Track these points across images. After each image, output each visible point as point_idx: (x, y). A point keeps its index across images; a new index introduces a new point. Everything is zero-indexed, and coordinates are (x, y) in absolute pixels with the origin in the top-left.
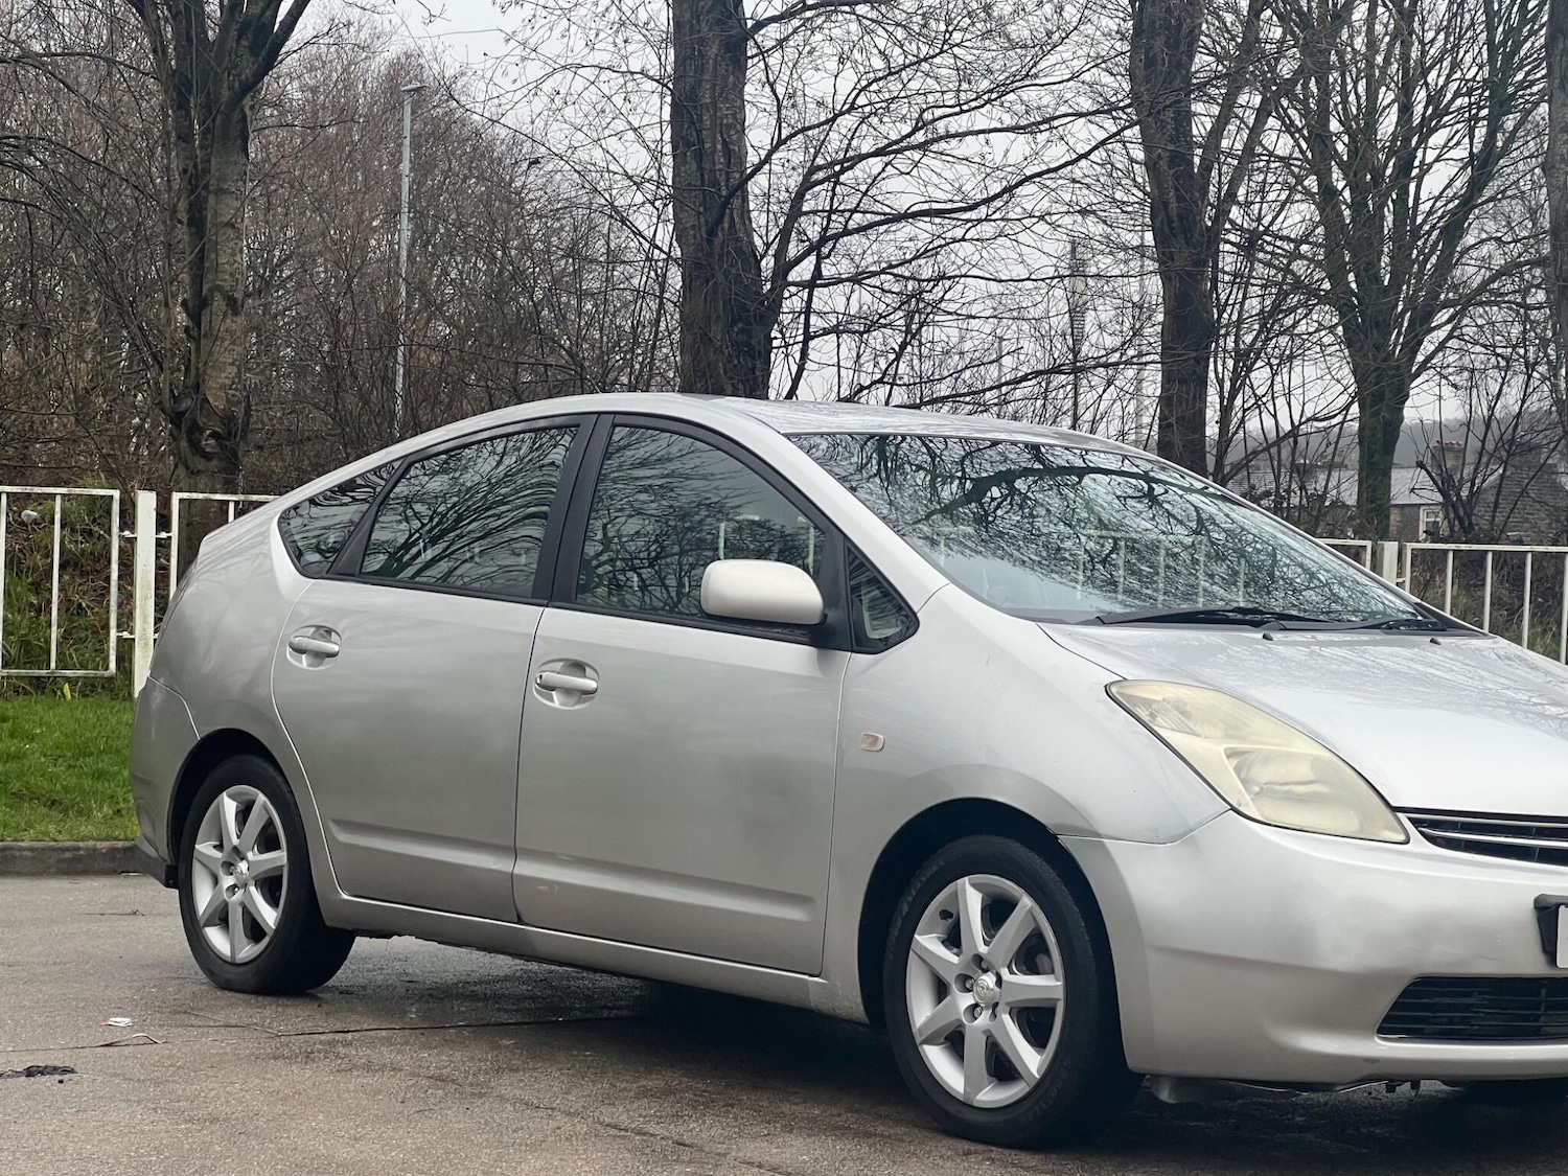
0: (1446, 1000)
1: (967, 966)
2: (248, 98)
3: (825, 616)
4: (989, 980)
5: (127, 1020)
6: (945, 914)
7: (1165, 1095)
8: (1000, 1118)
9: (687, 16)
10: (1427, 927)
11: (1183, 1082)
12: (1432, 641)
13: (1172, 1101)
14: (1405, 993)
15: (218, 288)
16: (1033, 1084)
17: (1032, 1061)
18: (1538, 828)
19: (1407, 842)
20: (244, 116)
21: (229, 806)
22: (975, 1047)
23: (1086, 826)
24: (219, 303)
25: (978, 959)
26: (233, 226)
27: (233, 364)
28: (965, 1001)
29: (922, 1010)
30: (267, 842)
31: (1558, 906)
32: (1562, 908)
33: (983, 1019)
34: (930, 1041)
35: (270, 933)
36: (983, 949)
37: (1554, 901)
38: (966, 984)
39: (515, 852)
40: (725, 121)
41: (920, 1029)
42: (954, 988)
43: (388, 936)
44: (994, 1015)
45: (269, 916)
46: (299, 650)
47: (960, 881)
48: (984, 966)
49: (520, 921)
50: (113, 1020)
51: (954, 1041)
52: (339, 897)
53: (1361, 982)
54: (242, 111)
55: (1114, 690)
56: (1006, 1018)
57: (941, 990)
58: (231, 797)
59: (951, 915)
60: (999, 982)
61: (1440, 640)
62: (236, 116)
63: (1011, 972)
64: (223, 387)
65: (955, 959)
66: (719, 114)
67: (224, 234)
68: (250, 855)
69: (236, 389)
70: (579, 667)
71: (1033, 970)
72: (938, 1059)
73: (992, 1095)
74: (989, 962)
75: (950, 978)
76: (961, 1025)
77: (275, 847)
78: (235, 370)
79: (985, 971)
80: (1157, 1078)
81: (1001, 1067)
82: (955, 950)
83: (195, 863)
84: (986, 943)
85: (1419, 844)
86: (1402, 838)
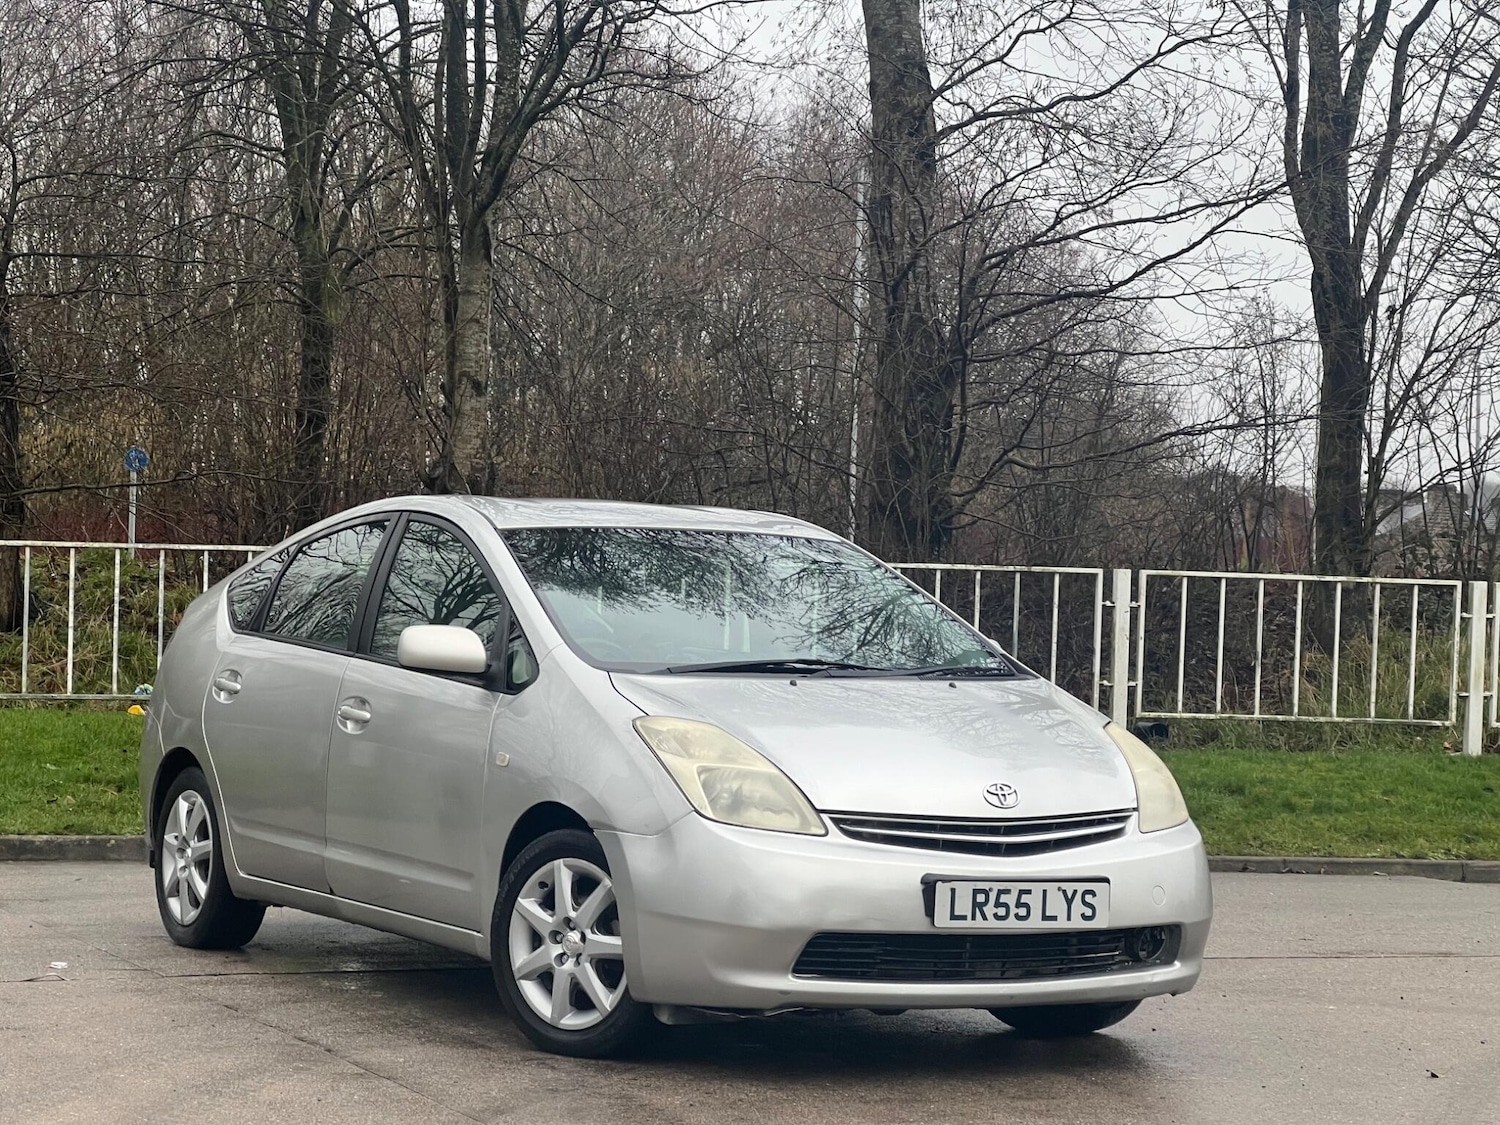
0: (848, 950)
1: (558, 925)
2: (489, 212)
3: (489, 666)
4: (575, 936)
5: (64, 964)
6: (542, 885)
7: (664, 1018)
8: (577, 1037)
9: (882, 126)
10: (826, 896)
11: (678, 1009)
12: (951, 685)
13: (670, 1023)
14: (810, 944)
15: (463, 374)
16: (606, 1014)
17: (606, 998)
18: (942, 825)
19: (826, 834)
20: (487, 230)
21: (183, 806)
22: (561, 984)
23: (607, 822)
24: (465, 387)
25: (568, 921)
26: (477, 321)
27: (477, 437)
28: (557, 950)
29: (520, 955)
30: (202, 834)
31: (936, 881)
32: (939, 884)
33: (569, 965)
34: (525, 977)
35: (202, 903)
36: (572, 914)
37: (933, 879)
38: (556, 936)
39: (325, 840)
40: (913, 217)
41: (519, 969)
42: (548, 940)
43: (281, 906)
44: (578, 963)
45: (202, 888)
46: (221, 689)
47: (556, 862)
48: (572, 925)
49: (332, 893)
50: (53, 964)
51: (546, 979)
52: (240, 875)
53: (774, 937)
54: (485, 225)
55: (638, 723)
56: (588, 966)
57: (536, 940)
58: (185, 799)
59: (547, 886)
60: (583, 938)
61: (956, 683)
62: (478, 231)
63: (593, 932)
64: (469, 457)
65: (550, 919)
66: (907, 211)
67: (471, 328)
68: (192, 843)
69: (480, 458)
70: (363, 702)
71: (609, 932)
72: (531, 991)
73: (573, 1021)
74: (575, 923)
75: (545, 933)
76: (552, 967)
77: (206, 837)
78: (479, 442)
79: (572, 929)
80: (659, 1006)
81: (581, 1000)
82: (550, 912)
83: (165, 850)
84: (574, 909)
85: (836, 835)
86: (823, 832)
